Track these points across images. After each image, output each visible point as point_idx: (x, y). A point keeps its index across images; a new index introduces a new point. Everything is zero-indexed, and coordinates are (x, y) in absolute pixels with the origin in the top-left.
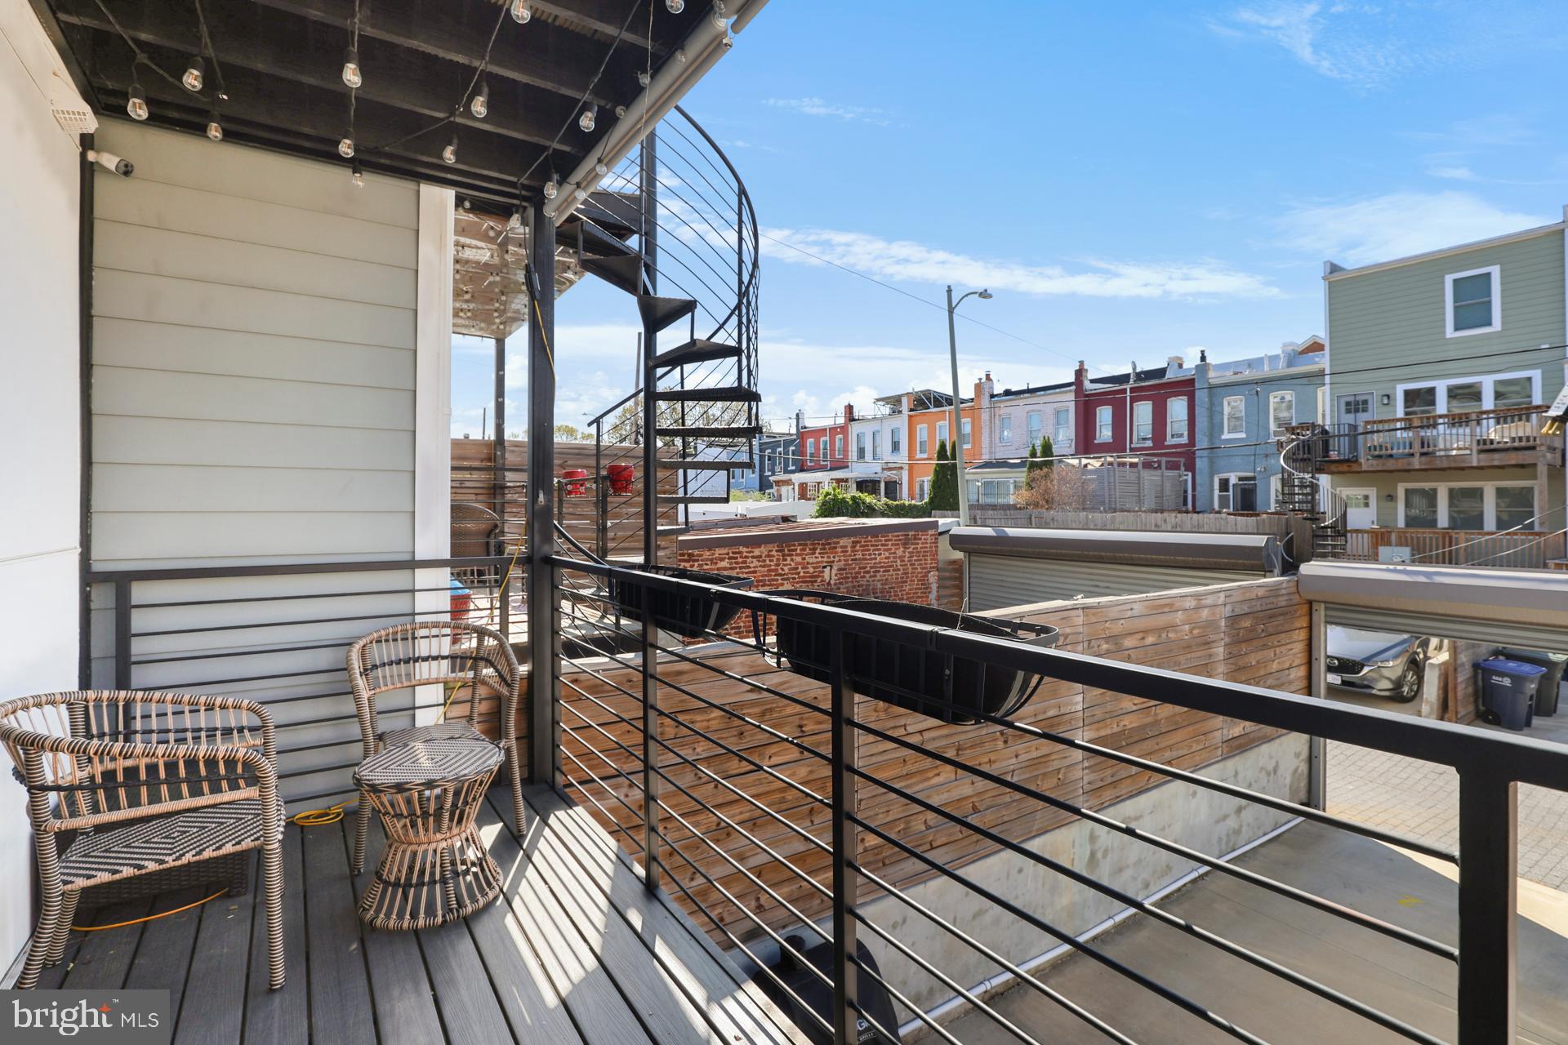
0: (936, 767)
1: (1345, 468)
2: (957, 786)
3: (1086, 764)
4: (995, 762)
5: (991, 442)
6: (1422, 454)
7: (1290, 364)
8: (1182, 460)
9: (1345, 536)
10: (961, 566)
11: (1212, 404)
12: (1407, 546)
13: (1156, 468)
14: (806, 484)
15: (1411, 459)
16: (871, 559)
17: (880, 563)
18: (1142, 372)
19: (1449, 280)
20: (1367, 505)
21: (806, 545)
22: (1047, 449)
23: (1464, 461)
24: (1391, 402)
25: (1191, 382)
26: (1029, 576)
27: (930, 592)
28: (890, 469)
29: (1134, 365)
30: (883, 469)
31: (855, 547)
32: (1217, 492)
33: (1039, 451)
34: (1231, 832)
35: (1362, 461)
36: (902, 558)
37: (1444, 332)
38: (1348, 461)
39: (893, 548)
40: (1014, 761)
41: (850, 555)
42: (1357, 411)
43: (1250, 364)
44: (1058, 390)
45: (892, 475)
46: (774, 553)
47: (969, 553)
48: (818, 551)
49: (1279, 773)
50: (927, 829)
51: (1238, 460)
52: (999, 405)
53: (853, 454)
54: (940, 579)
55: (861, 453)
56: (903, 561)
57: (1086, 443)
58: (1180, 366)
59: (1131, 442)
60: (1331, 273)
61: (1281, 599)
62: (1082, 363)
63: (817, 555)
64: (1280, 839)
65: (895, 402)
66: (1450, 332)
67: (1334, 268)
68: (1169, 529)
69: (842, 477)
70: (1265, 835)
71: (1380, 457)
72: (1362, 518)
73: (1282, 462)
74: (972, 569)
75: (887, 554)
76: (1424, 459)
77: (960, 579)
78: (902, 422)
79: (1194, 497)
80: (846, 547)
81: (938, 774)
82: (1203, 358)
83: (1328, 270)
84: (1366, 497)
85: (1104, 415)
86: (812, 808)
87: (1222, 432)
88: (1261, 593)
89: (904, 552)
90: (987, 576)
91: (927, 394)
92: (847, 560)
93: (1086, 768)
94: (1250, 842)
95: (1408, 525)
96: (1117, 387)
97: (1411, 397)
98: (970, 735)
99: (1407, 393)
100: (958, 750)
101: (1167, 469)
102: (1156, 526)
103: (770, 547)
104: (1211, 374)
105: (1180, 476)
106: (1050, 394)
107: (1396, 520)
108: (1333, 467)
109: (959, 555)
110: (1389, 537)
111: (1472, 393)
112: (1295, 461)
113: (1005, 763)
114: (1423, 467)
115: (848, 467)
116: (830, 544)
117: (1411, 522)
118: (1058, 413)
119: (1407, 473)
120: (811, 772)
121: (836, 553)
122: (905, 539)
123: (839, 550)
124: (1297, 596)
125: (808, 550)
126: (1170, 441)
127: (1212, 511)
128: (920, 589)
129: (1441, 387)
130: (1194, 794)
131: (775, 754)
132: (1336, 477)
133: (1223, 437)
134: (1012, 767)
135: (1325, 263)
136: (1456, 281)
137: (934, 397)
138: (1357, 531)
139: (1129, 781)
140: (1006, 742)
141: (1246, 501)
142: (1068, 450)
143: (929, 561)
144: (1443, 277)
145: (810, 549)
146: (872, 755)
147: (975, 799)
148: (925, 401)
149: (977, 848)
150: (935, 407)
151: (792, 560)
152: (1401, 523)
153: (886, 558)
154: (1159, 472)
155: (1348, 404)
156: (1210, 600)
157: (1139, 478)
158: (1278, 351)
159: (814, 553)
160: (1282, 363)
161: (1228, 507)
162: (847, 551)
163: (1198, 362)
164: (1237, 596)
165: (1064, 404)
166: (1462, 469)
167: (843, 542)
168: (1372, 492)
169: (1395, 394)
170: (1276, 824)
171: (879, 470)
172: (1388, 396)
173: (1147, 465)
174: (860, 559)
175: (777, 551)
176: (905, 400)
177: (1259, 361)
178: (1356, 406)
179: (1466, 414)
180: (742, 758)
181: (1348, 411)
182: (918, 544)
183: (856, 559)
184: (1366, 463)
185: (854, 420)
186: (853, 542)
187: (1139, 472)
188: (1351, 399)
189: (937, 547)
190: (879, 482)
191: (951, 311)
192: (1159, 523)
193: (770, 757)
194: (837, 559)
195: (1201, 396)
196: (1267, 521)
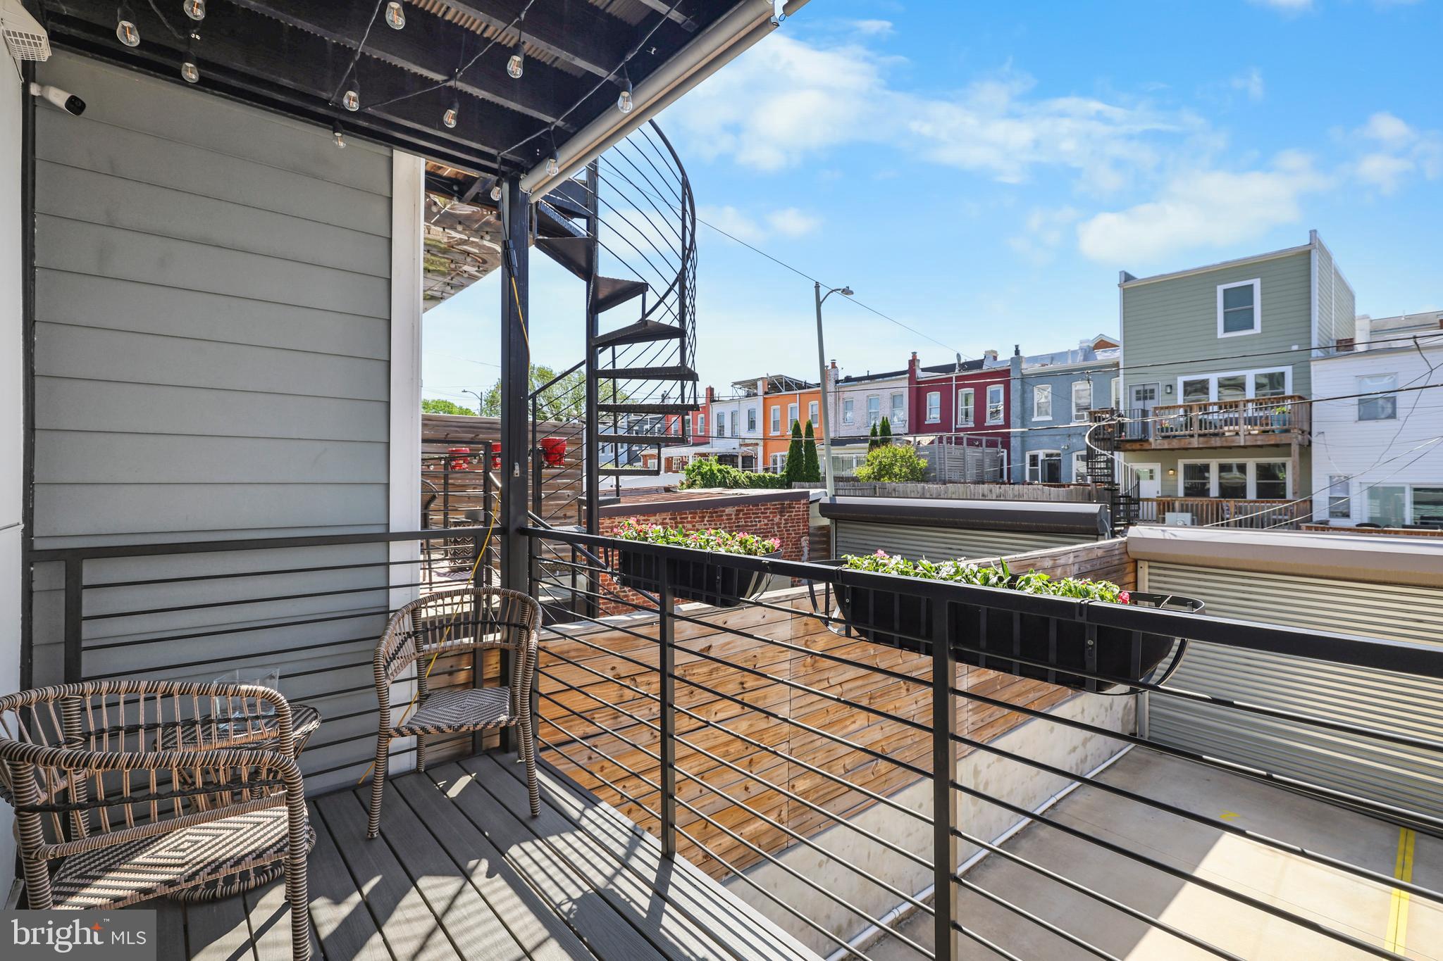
0: (853, 716)
1: (1137, 446)
2: (869, 731)
3: (970, 707)
4: (899, 708)
5: (836, 422)
6: (1200, 435)
7: (1086, 359)
8: (1000, 439)
9: (1138, 504)
10: (829, 532)
11: (1023, 392)
12: (1187, 512)
13: (978, 446)
14: (672, 458)
15: (1192, 439)
16: (753, 526)
17: (760, 529)
18: (966, 363)
19: (1220, 289)
20: (1152, 478)
21: (696, 513)
22: (886, 428)
23: (1233, 441)
24: (1173, 391)
25: (1006, 373)
26: (889, 540)
27: (802, 555)
28: (747, 445)
29: (958, 355)
30: (741, 445)
31: (738, 515)
32: (1028, 467)
33: (878, 430)
34: (1079, 761)
35: (1151, 440)
36: (778, 524)
37: (1216, 334)
38: (1141, 440)
39: (771, 515)
40: (914, 706)
41: (734, 523)
42: (1145, 398)
43: (1053, 358)
44: (894, 378)
45: (748, 450)
46: (668, 521)
47: (836, 519)
48: (706, 519)
49: (1113, 709)
50: (846, 773)
51: (1045, 439)
52: (843, 389)
53: (714, 431)
54: (811, 543)
55: (721, 429)
56: (780, 527)
57: (918, 424)
58: (995, 358)
59: (956, 423)
60: (1125, 281)
61: (1114, 558)
62: (914, 354)
63: (706, 522)
64: (1117, 765)
65: (750, 386)
66: (1221, 334)
67: (1128, 277)
68: (994, 498)
69: (705, 452)
70: (1104, 762)
71: (1168, 437)
72: (1150, 489)
73: (1087, 440)
74: (839, 534)
75: (766, 521)
76: (1201, 439)
77: (828, 543)
78: (757, 404)
79: (1009, 469)
80: (731, 515)
81: (854, 722)
82: (1017, 352)
83: (1123, 279)
84: (1151, 471)
85: (934, 399)
86: (752, 759)
87: (1033, 415)
88: (1100, 553)
89: (781, 519)
90: (852, 541)
91: (779, 378)
92: (732, 527)
93: (970, 710)
94: (1093, 769)
95: (1186, 495)
96: (944, 376)
97: (1190, 388)
98: (880, 685)
99: (1186, 384)
100: (870, 699)
101: (987, 446)
102: (983, 495)
103: (664, 515)
104: (1024, 366)
105: (998, 453)
106: (887, 381)
107: (1177, 491)
108: (1128, 446)
109: (826, 522)
110: (1173, 504)
111: (1239, 385)
112: (1096, 440)
113: (907, 709)
114: (1201, 446)
115: (709, 443)
116: (717, 512)
117: (1189, 492)
118: (894, 398)
119: (1186, 451)
120: (751, 725)
121: (723, 520)
122: (781, 508)
123: (725, 518)
124: (1126, 556)
125: (697, 519)
126: (989, 422)
127: (1024, 483)
128: (794, 552)
129: (1213, 379)
130: (1052, 730)
131: (720, 710)
132: (1128, 454)
133: (1033, 420)
134: (913, 712)
135: (1120, 272)
136: (1226, 291)
137: (786, 382)
138: (1148, 500)
139: (1002, 721)
140: (908, 690)
141: (1053, 473)
142: (902, 429)
143: (802, 527)
144: (1216, 287)
145: (700, 517)
146: (801, 707)
147: (883, 743)
148: (778, 386)
149: (885, 787)
150: (786, 390)
151: (684, 527)
152: (1181, 493)
153: (765, 525)
154: (980, 449)
155: (1138, 392)
156: (1062, 561)
157: (964, 453)
158: (1076, 347)
159: (703, 521)
160: (1080, 357)
161: (1038, 480)
162: (732, 519)
163: (1013, 355)
164: (1083, 557)
165: (899, 389)
166: (1230, 448)
167: (729, 510)
168: (1157, 467)
169: (1176, 384)
170: (1112, 752)
171: (737, 446)
172: (1171, 386)
173: (971, 443)
174: (742, 526)
175: (670, 519)
176: (760, 383)
177: (1062, 356)
178: (1145, 394)
179: (1235, 402)
180: (691, 717)
181: (1138, 399)
182: (792, 512)
183: (739, 526)
184: (1155, 441)
185: (715, 401)
186: (737, 511)
187: (964, 449)
188: (1141, 388)
189: (808, 514)
190: (737, 456)
191: (819, 304)
192: (986, 493)
193: (716, 713)
194: (723, 526)
195: (1015, 385)
196: (1074, 491)
